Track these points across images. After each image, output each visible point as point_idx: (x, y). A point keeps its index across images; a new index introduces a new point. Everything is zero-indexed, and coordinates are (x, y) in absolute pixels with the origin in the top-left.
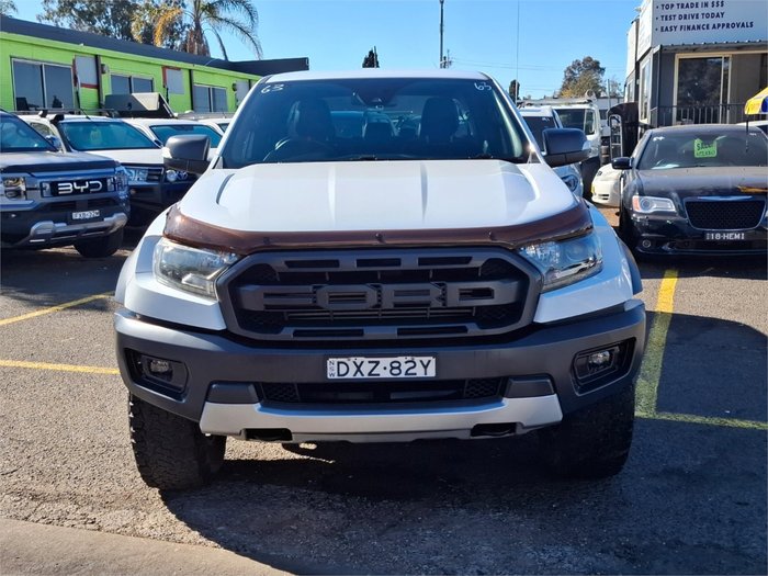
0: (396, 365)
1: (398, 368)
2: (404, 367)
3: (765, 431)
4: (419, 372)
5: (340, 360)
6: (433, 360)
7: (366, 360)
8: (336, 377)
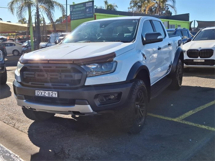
0: (49, 93)
1: (50, 94)
2: (51, 94)
3: (214, 131)
4: (54, 96)
5: (38, 91)
6: (57, 93)
7: (43, 91)
8: (37, 95)
